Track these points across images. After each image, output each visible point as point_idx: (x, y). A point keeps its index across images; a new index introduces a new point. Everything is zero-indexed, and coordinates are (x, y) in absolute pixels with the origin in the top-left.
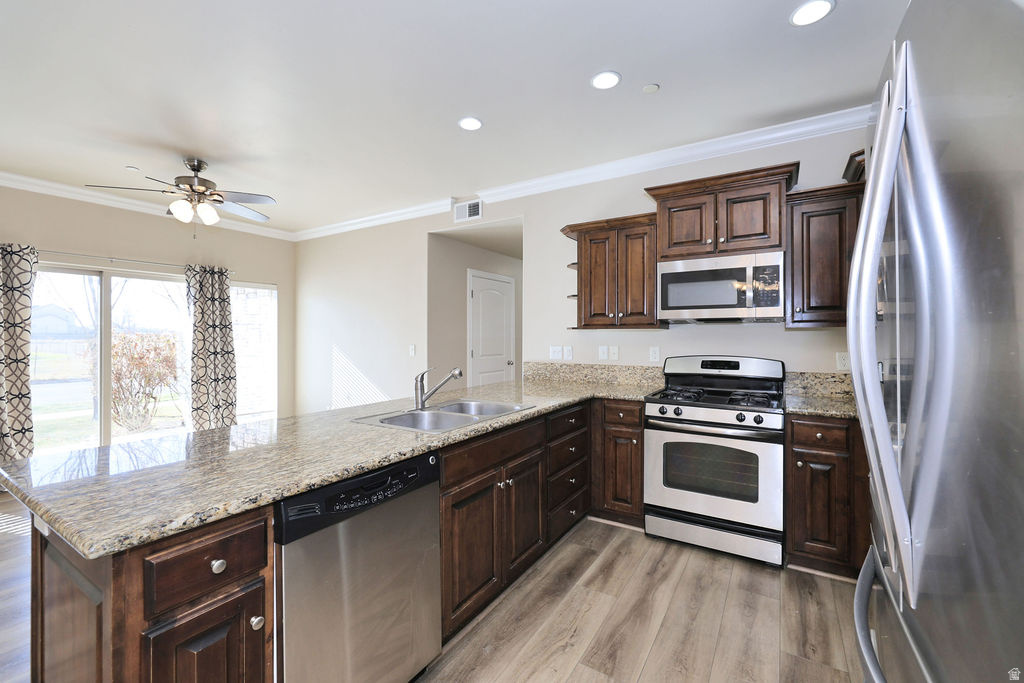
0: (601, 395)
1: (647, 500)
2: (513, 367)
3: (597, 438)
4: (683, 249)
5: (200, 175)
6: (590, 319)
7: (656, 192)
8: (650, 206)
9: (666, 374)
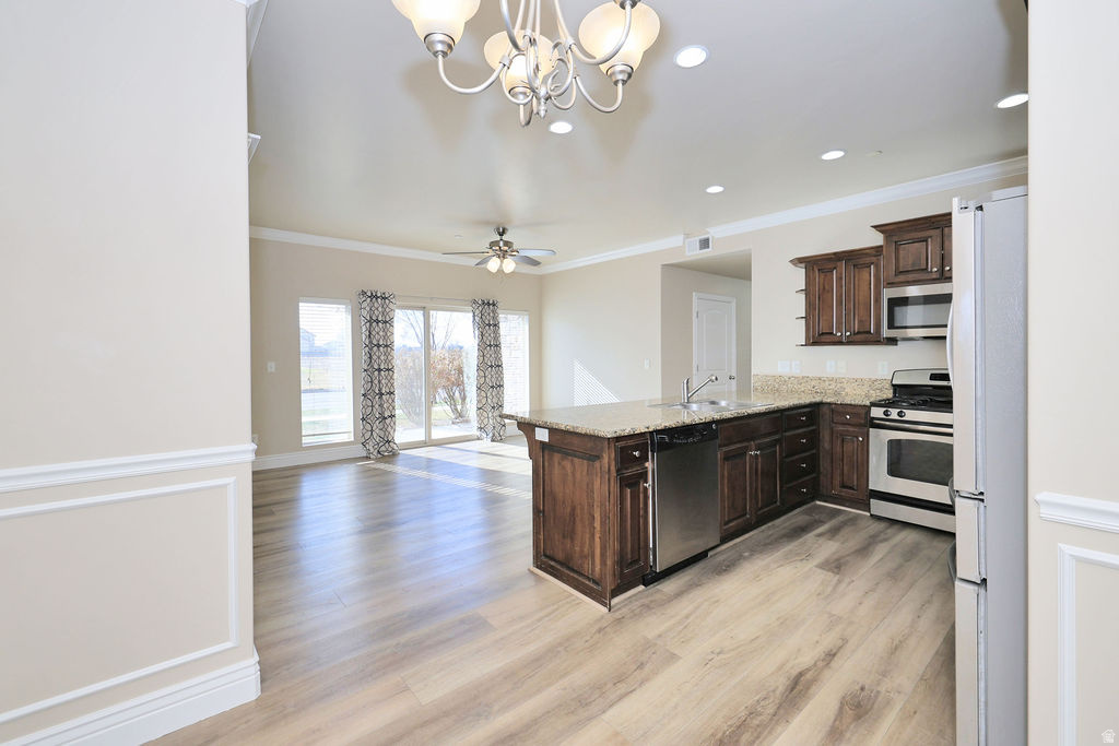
0: (828, 401)
1: (871, 487)
2: (734, 382)
3: (825, 436)
4: (911, 277)
5: (505, 238)
6: (819, 336)
7: (883, 228)
8: (877, 239)
9: (893, 385)
